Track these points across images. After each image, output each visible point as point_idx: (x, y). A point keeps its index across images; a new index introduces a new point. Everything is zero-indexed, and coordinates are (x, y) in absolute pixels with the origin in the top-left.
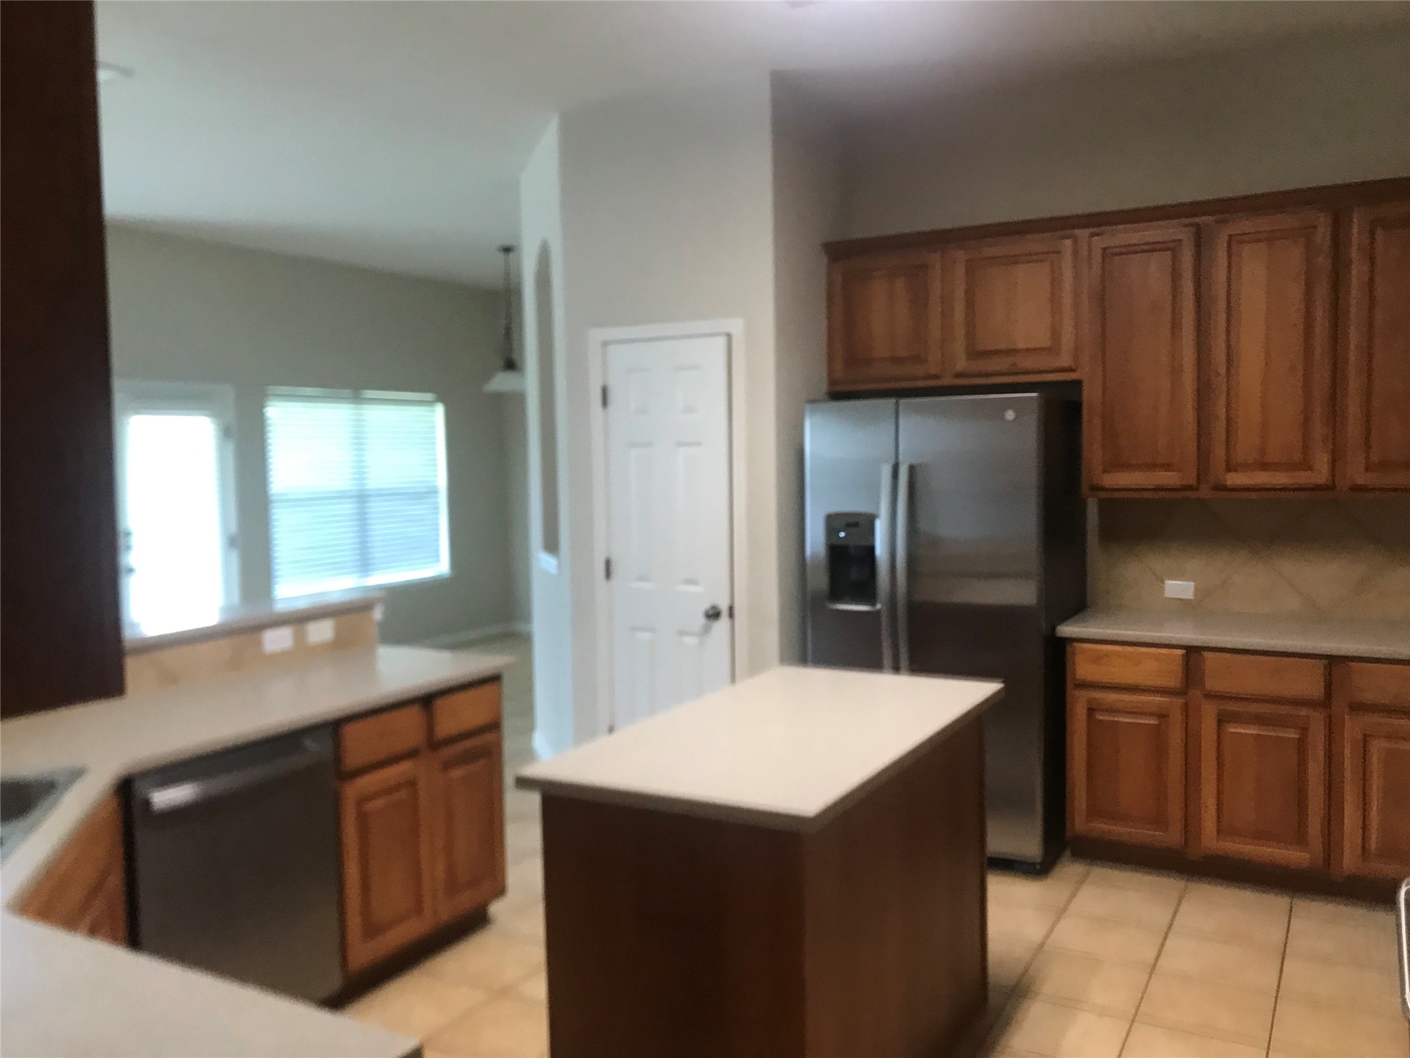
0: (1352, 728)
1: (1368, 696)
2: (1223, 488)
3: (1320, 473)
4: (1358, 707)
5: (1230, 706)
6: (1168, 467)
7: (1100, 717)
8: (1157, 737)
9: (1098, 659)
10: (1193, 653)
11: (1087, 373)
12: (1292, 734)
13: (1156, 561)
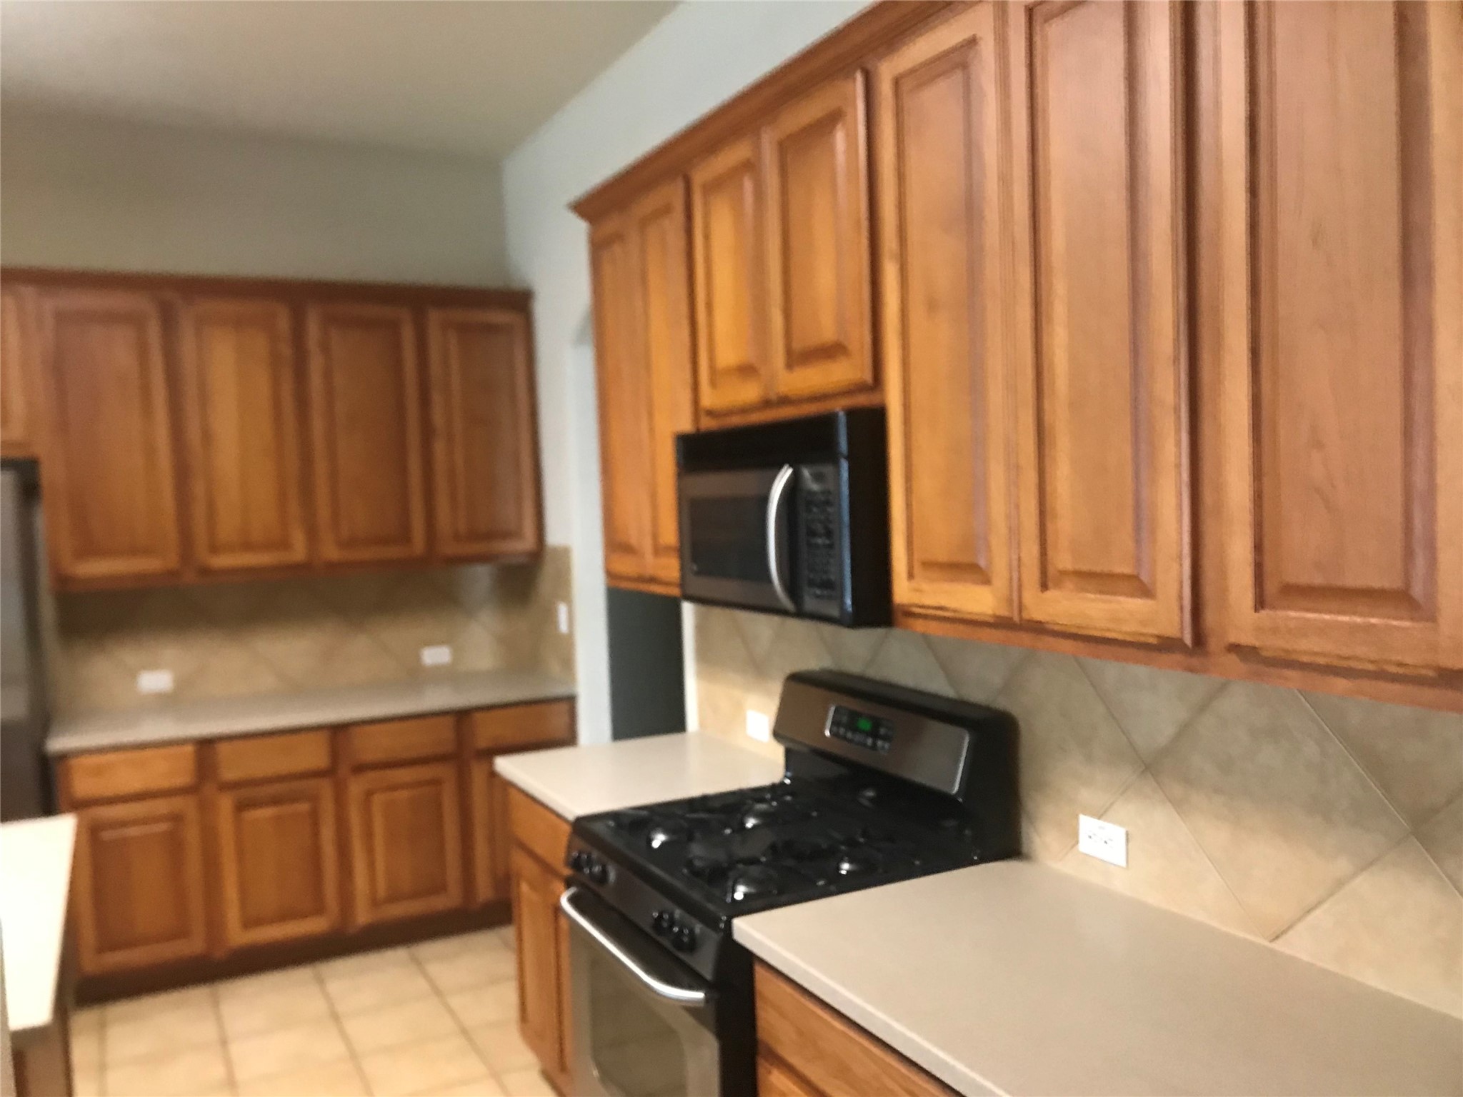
0: (356, 788)
1: (370, 756)
2: (205, 571)
3: (299, 551)
4: (360, 769)
5: (246, 793)
6: (147, 551)
7: (107, 835)
8: (174, 844)
9: (98, 771)
10: (206, 745)
11: (44, 448)
12: (303, 807)
13: (127, 654)
